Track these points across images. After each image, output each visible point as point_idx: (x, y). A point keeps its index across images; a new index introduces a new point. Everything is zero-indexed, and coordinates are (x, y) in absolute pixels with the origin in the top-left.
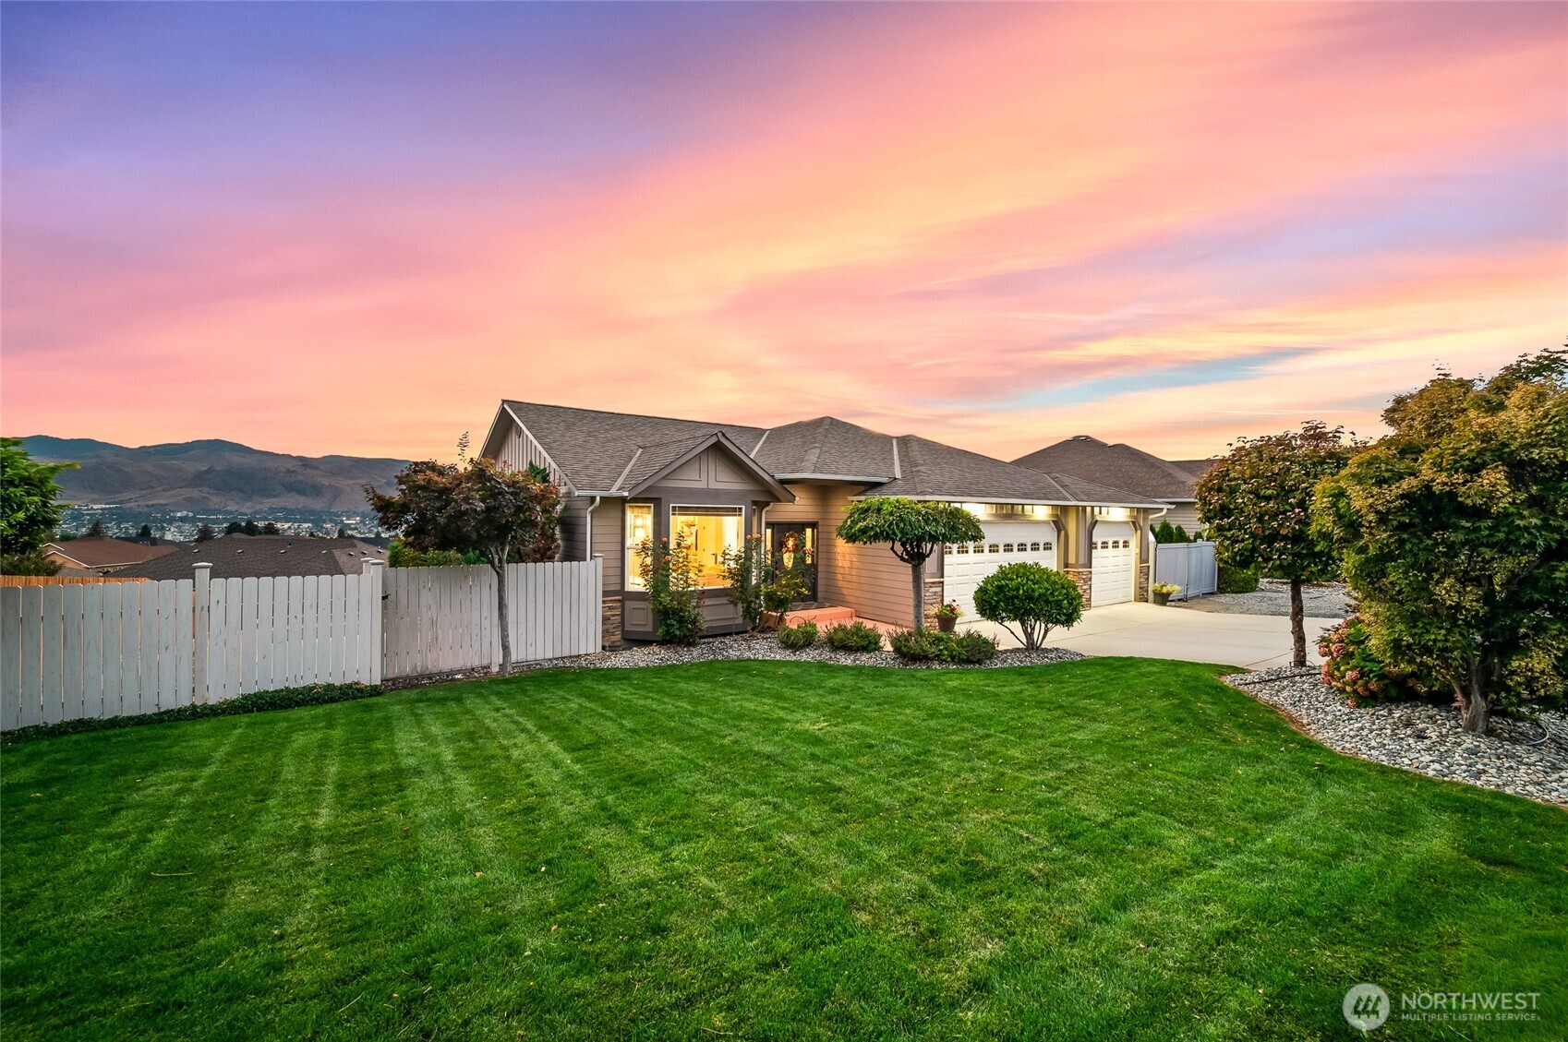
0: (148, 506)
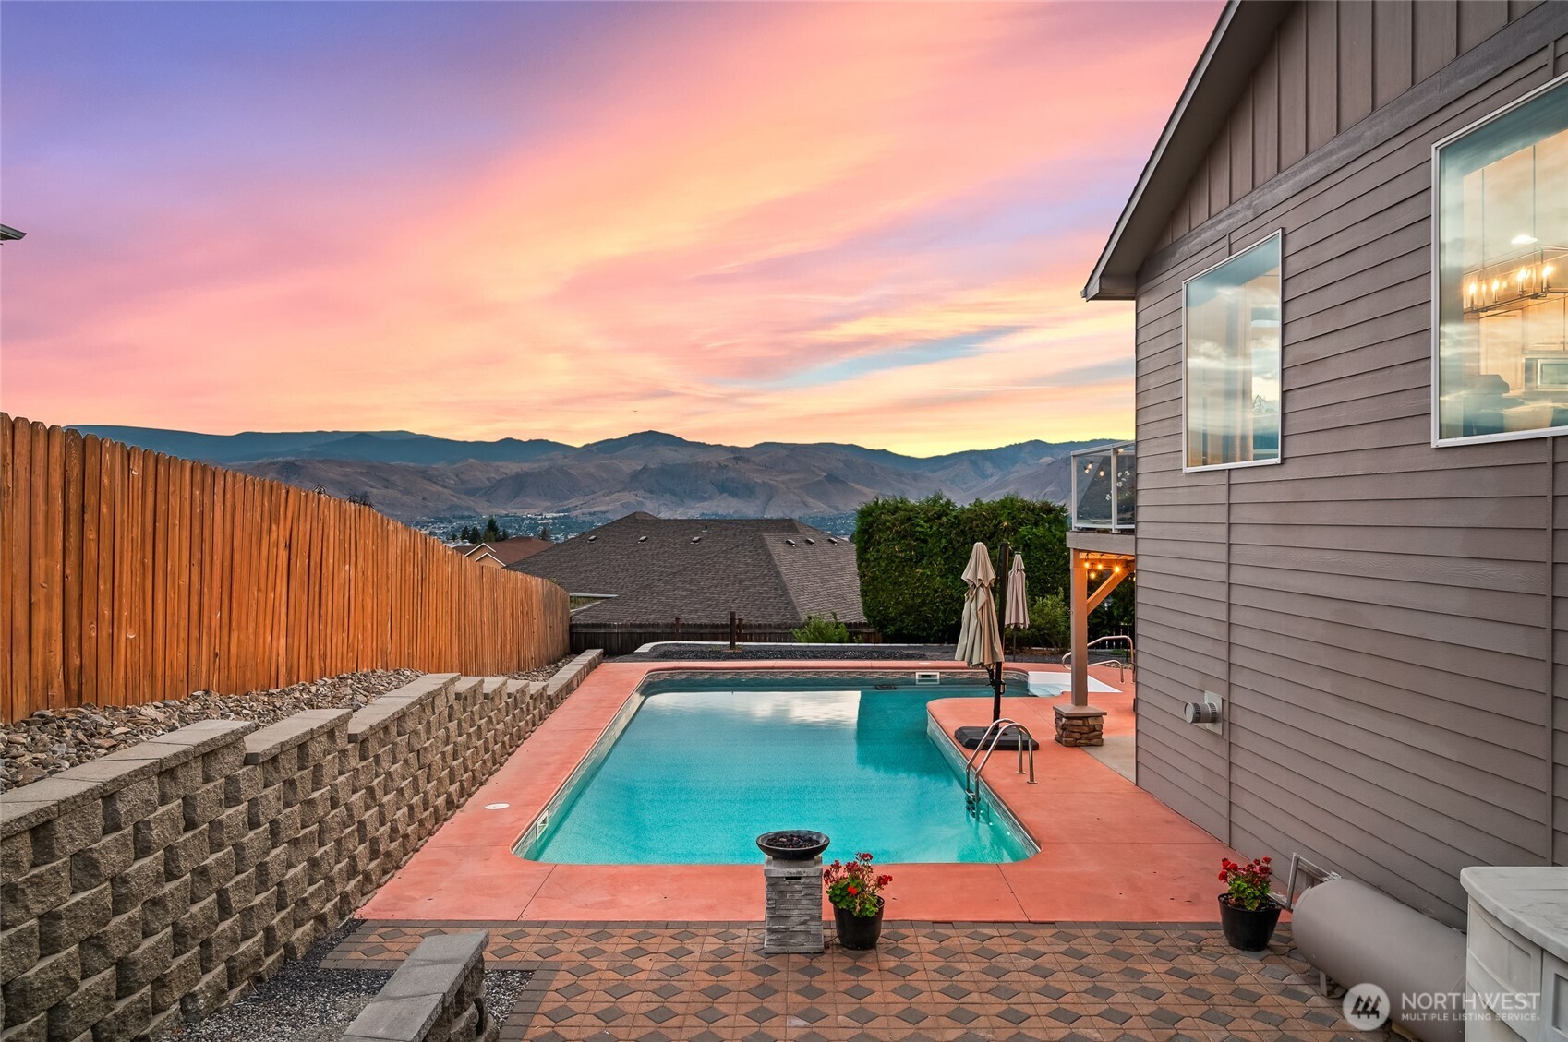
0: (591, 514)
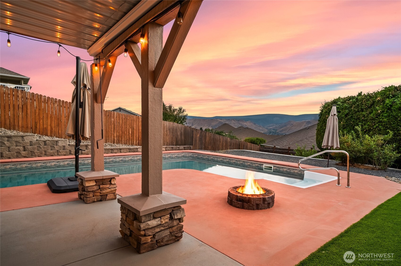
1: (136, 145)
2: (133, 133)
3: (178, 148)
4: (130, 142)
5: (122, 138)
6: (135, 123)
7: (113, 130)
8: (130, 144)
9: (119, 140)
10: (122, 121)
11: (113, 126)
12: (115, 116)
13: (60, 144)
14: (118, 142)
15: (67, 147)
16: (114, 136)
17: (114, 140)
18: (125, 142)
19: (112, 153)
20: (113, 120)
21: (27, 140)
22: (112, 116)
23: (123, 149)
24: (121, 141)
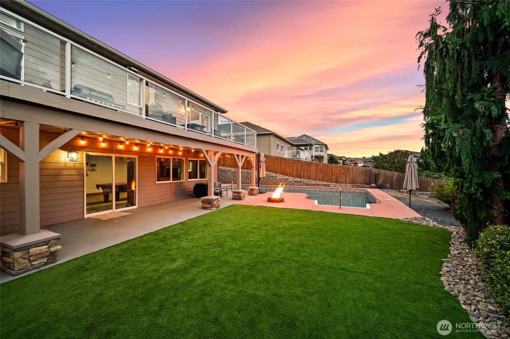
1: (334, 183)
2: (332, 175)
3: (364, 187)
4: (330, 180)
5: (325, 178)
6: (334, 169)
7: (319, 173)
8: (330, 182)
9: (323, 179)
10: (325, 168)
11: (319, 171)
12: (321, 165)
13: (289, 180)
14: (322, 180)
15: (292, 182)
16: (320, 177)
17: (320, 179)
18: (327, 180)
19: (313, 186)
20: (319, 167)
21: (278, 178)
22: (319, 165)
23: (320, 184)
24: (324, 179)
